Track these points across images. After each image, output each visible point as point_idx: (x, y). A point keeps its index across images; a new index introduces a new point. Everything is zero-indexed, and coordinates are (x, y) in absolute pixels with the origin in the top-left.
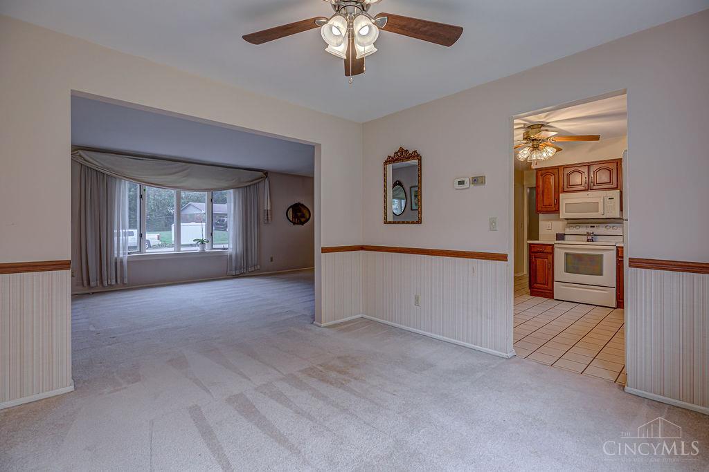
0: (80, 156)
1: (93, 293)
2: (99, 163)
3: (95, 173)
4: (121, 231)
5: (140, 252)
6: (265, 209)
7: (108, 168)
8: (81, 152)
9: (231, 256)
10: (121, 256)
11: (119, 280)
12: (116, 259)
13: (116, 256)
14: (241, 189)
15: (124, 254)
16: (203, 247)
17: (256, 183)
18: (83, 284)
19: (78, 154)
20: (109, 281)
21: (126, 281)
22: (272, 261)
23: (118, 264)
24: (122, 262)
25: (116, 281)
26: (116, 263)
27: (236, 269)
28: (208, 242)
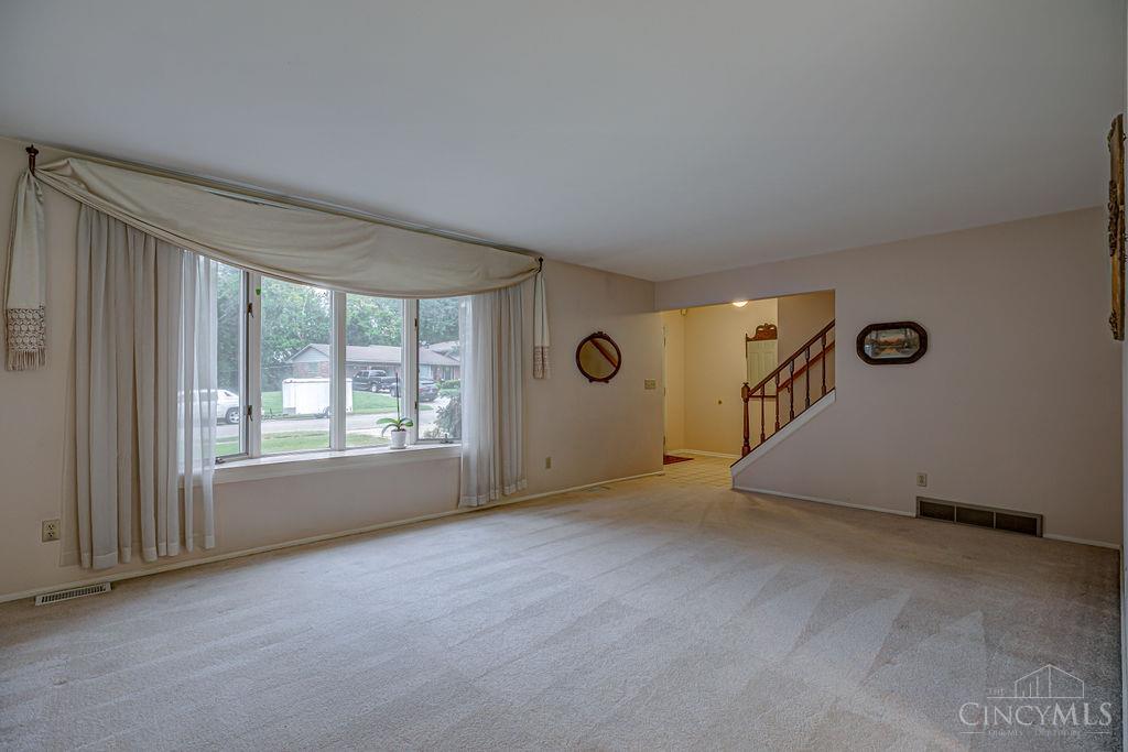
0: (74, 176)
1: (114, 585)
2: (133, 202)
3: (121, 228)
4: (196, 392)
5: (247, 454)
6: (538, 344)
7: (159, 220)
8: (76, 165)
9: (467, 459)
10: (197, 469)
11: (190, 542)
12: (182, 479)
13: (181, 470)
14: (488, 295)
15: (205, 462)
16: (402, 439)
17: (519, 283)
18: (80, 561)
19: (68, 171)
20: (163, 545)
21: (211, 542)
22: (548, 466)
23: (189, 493)
24: (199, 488)
25: (183, 542)
26: (182, 492)
27: (479, 493)
28: (411, 424)
